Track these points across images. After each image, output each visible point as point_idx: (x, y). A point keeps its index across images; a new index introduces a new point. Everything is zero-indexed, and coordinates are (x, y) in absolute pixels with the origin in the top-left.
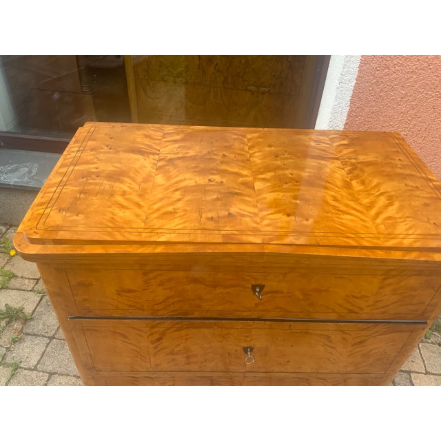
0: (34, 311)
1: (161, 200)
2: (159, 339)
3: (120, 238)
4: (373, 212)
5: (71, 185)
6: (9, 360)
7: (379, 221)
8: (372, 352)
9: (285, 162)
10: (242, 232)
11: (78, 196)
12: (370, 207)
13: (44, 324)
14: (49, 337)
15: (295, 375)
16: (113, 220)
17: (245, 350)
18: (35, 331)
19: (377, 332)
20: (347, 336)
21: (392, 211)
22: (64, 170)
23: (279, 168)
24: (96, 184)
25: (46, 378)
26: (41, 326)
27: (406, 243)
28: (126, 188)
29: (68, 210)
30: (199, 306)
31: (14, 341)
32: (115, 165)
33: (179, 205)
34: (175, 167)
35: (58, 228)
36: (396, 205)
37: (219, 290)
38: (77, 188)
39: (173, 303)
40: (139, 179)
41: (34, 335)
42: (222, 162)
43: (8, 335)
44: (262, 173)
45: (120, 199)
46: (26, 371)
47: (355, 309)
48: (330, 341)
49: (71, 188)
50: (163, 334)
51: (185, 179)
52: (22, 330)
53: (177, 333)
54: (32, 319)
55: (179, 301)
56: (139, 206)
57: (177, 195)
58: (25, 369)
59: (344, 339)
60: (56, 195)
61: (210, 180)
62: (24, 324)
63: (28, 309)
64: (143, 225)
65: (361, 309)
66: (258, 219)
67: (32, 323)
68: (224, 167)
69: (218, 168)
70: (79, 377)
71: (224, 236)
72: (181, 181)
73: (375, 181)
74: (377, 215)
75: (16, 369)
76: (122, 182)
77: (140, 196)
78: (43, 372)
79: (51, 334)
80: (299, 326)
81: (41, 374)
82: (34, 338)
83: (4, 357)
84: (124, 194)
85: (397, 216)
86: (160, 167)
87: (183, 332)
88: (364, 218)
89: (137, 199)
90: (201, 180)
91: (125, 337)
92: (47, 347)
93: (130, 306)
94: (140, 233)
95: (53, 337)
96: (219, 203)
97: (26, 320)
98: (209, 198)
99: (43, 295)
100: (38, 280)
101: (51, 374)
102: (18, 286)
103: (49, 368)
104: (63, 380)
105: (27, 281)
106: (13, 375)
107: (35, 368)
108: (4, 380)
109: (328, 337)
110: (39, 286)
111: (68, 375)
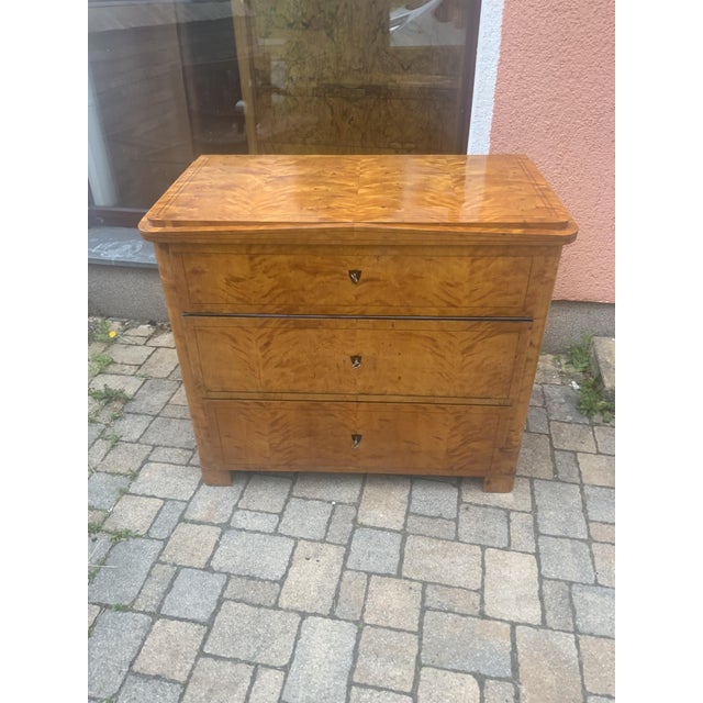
0: (135, 394)
2: (267, 344)
8: (486, 362)
13: (147, 404)
15: (410, 399)
17: (353, 359)
19: (483, 332)
20: (452, 339)
30: (302, 300)
37: (320, 278)
39: (278, 296)
41: (136, 414)
43: (108, 413)
47: (453, 302)
48: (437, 347)
50: (271, 336)
52: (122, 409)
53: (284, 336)
54: (132, 400)
55: (284, 292)
58: (126, 442)
59: (451, 343)
62: (125, 404)
63: (129, 392)
64: (249, 213)
65: (459, 301)
67: (134, 403)
75: (117, 442)
78: (146, 444)
80: (401, 325)
81: (143, 446)
82: (136, 416)
83: (103, 432)
84: (234, 197)
87: (291, 334)
91: (234, 340)
92: (150, 424)
93: (239, 299)
95: (158, 415)
97: (127, 400)
99: (146, 379)
100: (141, 366)
101: (154, 446)
102: (117, 371)
103: (153, 442)
104: (168, 451)
105: (127, 367)
106: (113, 446)
107: (137, 441)
108: (103, 452)
109: (434, 341)
110: (142, 372)
111: (173, 447)
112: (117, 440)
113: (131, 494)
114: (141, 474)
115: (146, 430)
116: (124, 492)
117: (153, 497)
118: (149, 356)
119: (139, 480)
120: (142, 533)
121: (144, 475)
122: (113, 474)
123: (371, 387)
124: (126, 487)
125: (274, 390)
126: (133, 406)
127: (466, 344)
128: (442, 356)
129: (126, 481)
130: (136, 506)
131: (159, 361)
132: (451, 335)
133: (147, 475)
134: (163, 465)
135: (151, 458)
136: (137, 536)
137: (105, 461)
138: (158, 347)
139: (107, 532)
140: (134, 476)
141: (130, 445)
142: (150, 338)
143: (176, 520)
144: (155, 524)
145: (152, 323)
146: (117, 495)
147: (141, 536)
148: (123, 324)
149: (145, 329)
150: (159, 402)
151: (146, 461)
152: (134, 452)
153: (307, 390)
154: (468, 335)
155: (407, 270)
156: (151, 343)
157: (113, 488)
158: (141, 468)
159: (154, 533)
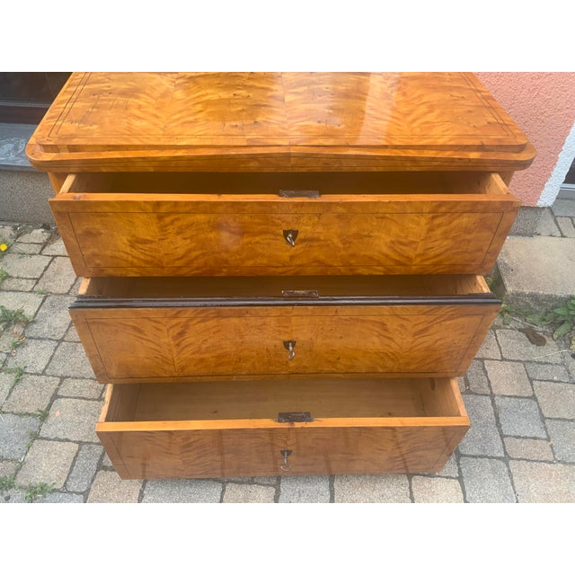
0: (36, 314)
1: (180, 112)
2: (181, 334)
3: (137, 142)
4: (410, 118)
5: (81, 101)
6: (11, 365)
7: (415, 125)
9: (321, 77)
10: (268, 136)
11: (90, 110)
12: (408, 114)
13: (50, 327)
14: (57, 340)
16: (129, 129)
17: (286, 345)
18: (39, 335)
19: (442, 316)
20: (405, 323)
21: (430, 117)
22: (73, 89)
23: (314, 83)
24: (110, 100)
25: (58, 383)
26: (46, 330)
27: (441, 142)
28: (141, 103)
29: (81, 122)
31: (16, 346)
32: (130, 83)
33: (200, 115)
34: (196, 84)
35: (72, 136)
36: (437, 112)
38: (89, 104)
40: (156, 94)
41: (39, 338)
42: (249, 79)
43: (8, 340)
44: (294, 88)
45: (136, 112)
46: (33, 376)
48: (386, 330)
49: (83, 104)
50: (186, 326)
51: (207, 94)
52: (23, 334)
53: (203, 324)
54: (34, 322)
56: (157, 117)
57: (199, 107)
58: (31, 374)
59: (402, 326)
60: (66, 111)
61: (234, 95)
62: (25, 328)
63: (29, 312)
64: (162, 132)
66: (286, 126)
67: (35, 326)
68: (251, 83)
69: (245, 84)
70: (96, 380)
71: (248, 140)
72: (203, 95)
73: (418, 93)
74: (414, 121)
75: (21, 375)
76: (137, 98)
77: (157, 108)
78: (53, 376)
79: (59, 337)
81: (51, 378)
82: (39, 341)
83: (5, 363)
85: (435, 121)
86: (179, 84)
87: (211, 323)
88: (400, 123)
89: (155, 112)
90: (224, 95)
91: (140, 331)
92: (55, 350)
94: (159, 139)
95: (62, 340)
96: (244, 113)
97: (28, 323)
98: (233, 110)
99: (46, 295)
100: (38, 279)
101: (63, 378)
102: (14, 287)
103: (61, 372)
104: (78, 383)
105: (24, 282)
106: (17, 381)
107: (44, 373)
108: (7, 387)
109: (384, 324)
110: (40, 287)
111: (83, 378)
112: (21, 373)
113: (43, 438)
114: (51, 413)
115: (51, 359)
116: (35, 436)
117: (68, 440)
118: (46, 268)
119: (51, 420)
120: (59, 486)
121: (55, 414)
122: (21, 415)
123: (306, 367)
124: (36, 430)
125: (191, 374)
126: (35, 330)
127: (420, 327)
128: (390, 338)
129: (36, 422)
130: (49, 453)
131: (57, 273)
132: (404, 319)
133: (58, 413)
134: (74, 400)
135: (60, 393)
136: (54, 490)
137: (11, 399)
138: (54, 257)
139: (20, 488)
140: (44, 416)
141: (36, 378)
142: (45, 245)
143: (95, 467)
144: (73, 475)
145: (46, 227)
146: (27, 441)
147: (58, 491)
148: (15, 229)
149: (39, 234)
150: (62, 324)
151: (55, 396)
152: (41, 386)
153: (230, 373)
154: (423, 318)
155: (354, 229)
156: (47, 251)
157: (23, 432)
158: (50, 405)
159: (73, 486)
